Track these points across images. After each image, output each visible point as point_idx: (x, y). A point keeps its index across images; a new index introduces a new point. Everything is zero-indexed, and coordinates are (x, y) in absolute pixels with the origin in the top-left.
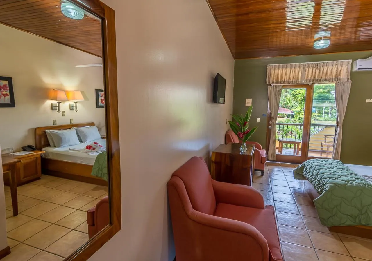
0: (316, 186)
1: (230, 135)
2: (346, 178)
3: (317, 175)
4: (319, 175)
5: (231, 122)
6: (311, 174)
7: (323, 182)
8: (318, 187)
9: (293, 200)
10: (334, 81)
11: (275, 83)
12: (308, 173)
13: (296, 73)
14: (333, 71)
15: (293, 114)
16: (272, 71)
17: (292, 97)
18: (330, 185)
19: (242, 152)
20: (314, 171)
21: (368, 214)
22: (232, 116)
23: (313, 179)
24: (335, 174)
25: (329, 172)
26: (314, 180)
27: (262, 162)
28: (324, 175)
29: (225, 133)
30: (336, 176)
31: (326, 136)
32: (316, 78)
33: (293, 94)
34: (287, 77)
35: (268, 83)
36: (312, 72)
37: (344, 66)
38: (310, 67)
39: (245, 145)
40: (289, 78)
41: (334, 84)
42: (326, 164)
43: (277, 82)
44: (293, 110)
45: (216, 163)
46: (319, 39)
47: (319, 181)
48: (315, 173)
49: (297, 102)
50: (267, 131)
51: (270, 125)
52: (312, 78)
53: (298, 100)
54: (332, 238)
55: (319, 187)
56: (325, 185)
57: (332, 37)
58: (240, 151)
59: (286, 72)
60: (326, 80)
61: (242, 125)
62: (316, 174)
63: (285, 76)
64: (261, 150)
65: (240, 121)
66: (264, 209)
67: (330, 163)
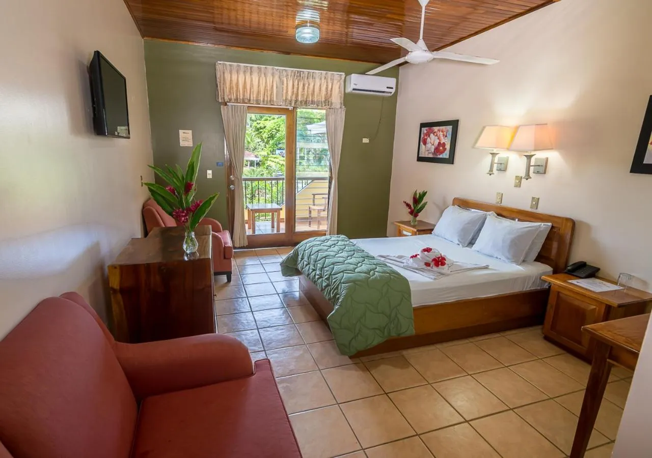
0: (325, 289)
1: (154, 210)
2: (364, 268)
3: (322, 268)
4: (325, 267)
5: (152, 185)
6: (312, 267)
7: (336, 281)
8: (328, 290)
9: (287, 318)
10: (323, 105)
11: (233, 101)
12: (306, 265)
13: (268, 85)
14: (322, 88)
15: (258, 159)
16: (226, 75)
17: (254, 131)
18: (347, 285)
19: (187, 255)
20: (316, 261)
21: (398, 320)
22: (152, 171)
23: (317, 277)
24: (349, 263)
25: (340, 261)
26: (318, 279)
27: (226, 257)
28: (333, 268)
29: (140, 207)
30: (352, 267)
31: (314, 195)
32: (300, 99)
33: (256, 127)
34: (253, 92)
35: (220, 101)
36: (293, 85)
37: (335, 82)
38: (289, 77)
39: (193, 236)
40: (259, 92)
41: (324, 112)
42: (330, 246)
43: (237, 100)
44: (257, 153)
45: (123, 291)
46: (303, 24)
47: (328, 279)
48: (318, 265)
49: (263, 140)
50: (227, 195)
51: (232, 183)
52: (294, 98)
53: (264, 138)
54: (356, 370)
55: (330, 291)
56: (340, 287)
57: (323, 25)
58: (183, 253)
59: (252, 80)
60: (313, 102)
61: (182, 191)
62: (322, 266)
63: (251, 89)
64: (221, 232)
65: (175, 180)
66: (252, 374)
67: (335, 242)
